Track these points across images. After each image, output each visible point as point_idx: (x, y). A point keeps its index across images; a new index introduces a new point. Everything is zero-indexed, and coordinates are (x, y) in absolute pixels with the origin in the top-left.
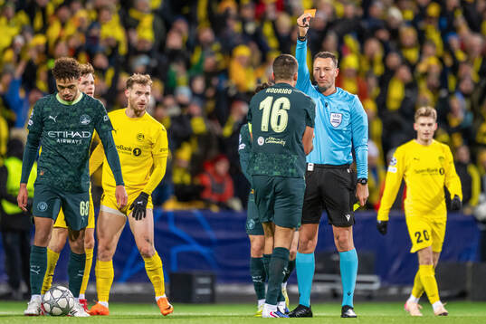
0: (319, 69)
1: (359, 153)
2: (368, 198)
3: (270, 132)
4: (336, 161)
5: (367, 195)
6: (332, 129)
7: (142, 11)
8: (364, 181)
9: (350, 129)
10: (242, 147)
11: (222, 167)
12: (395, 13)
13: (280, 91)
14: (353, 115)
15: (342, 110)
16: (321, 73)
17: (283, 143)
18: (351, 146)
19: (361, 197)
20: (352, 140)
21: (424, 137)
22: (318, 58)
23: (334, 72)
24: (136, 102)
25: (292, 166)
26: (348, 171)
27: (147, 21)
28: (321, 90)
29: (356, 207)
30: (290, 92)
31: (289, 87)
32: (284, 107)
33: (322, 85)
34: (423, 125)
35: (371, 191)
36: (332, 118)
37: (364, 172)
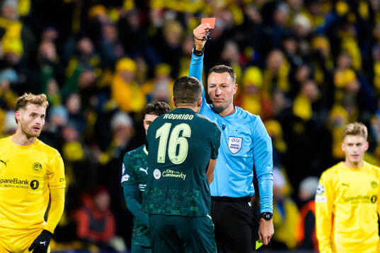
0: (214, 86)
1: (263, 184)
2: (273, 236)
3: (168, 164)
4: (236, 193)
5: (272, 231)
6: (231, 156)
7: (8, 18)
8: (268, 216)
9: (252, 155)
10: (125, 178)
11: (103, 200)
12: (303, 21)
13: (179, 117)
14: (255, 140)
15: (242, 133)
16: (216, 91)
17: (182, 176)
18: (252, 175)
19: (265, 235)
20: (254, 169)
21: (353, 160)
22: (213, 73)
23: (232, 89)
24: (30, 126)
25: (194, 203)
26: (250, 204)
27: (15, 30)
28: (218, 111)
29: (258, 245)
30: (191, 117)
31: (191, 112)
32: (184, 134)
33: (218, 105)
34: (350, 145)
35: (276, 228)
36: (230, 143)
37: (268, 206)
